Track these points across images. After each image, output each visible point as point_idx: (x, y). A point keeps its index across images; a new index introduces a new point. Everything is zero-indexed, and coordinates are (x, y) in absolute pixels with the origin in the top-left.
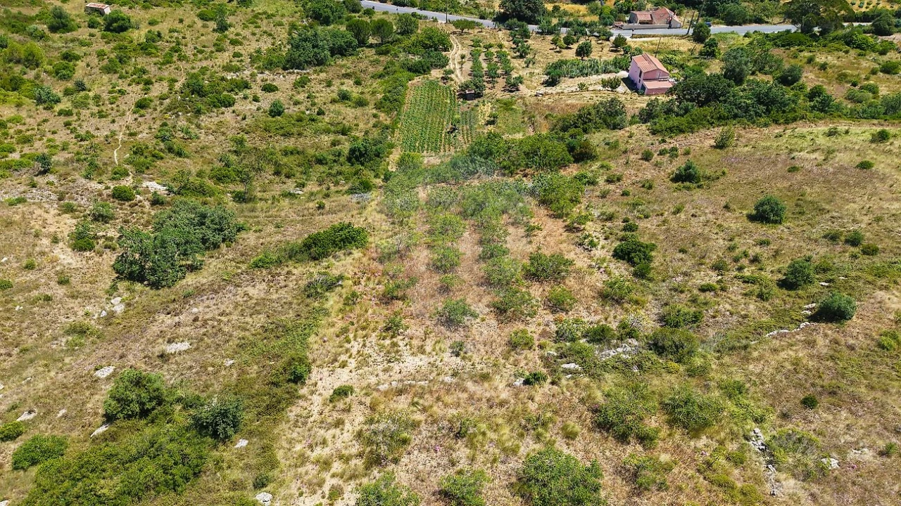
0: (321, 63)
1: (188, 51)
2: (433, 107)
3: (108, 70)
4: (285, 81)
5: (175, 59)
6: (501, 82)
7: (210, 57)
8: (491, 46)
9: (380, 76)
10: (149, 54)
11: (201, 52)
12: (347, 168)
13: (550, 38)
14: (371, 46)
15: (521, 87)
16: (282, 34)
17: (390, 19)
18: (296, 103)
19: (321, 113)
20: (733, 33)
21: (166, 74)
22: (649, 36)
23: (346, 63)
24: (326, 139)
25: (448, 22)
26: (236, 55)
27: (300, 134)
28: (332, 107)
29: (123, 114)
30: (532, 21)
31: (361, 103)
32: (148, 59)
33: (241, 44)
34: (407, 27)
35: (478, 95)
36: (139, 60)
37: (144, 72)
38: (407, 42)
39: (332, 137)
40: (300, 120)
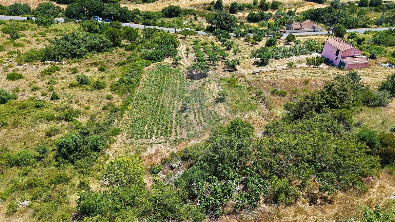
25: (176, 32)
34: (149, 35)
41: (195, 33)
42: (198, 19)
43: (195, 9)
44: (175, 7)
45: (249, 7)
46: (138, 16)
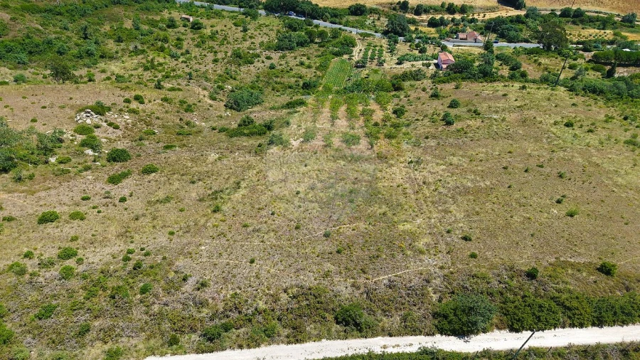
0: (291, 49)
1: (231, 40)
2: (342, 70)
3: (197, 46)
4: (276, 56)
5: (225, 43)
6: (376, 61)
7: (241, 43)
8: (376, 46)
9: (319, 56)
10: (214, 40)
11: (236, 41)
12: (301, 91)
13: (409, 44)
14: (316, 43)
15: (385, 64)
16: (273, 35)
17: (328, 30)
18: (281, 65)
19: (291, 69)
20: (508, 47)
21: (222, 49)
22: (462, 46)
23: (304, 50)
24: (293, 80)
25: (357, 33)
26: (253, 43)
27: (282, 77)
28: (296, 68)
29: (208, 64)
30: (400, 35)
31: (309, 67)
32: (213, 42)
33: (254, 38)
34: (335, 34)
35: (363, 67)
36: (210, 42)
37: (214, 48)
38: (334, 42)
39: (295, 79)
40: (282, 71)
41: (372, 35)
42: (381, 19)
43: (381, 8)
44: (361, 5)
45: (436, 10)
46: (327, 14)
